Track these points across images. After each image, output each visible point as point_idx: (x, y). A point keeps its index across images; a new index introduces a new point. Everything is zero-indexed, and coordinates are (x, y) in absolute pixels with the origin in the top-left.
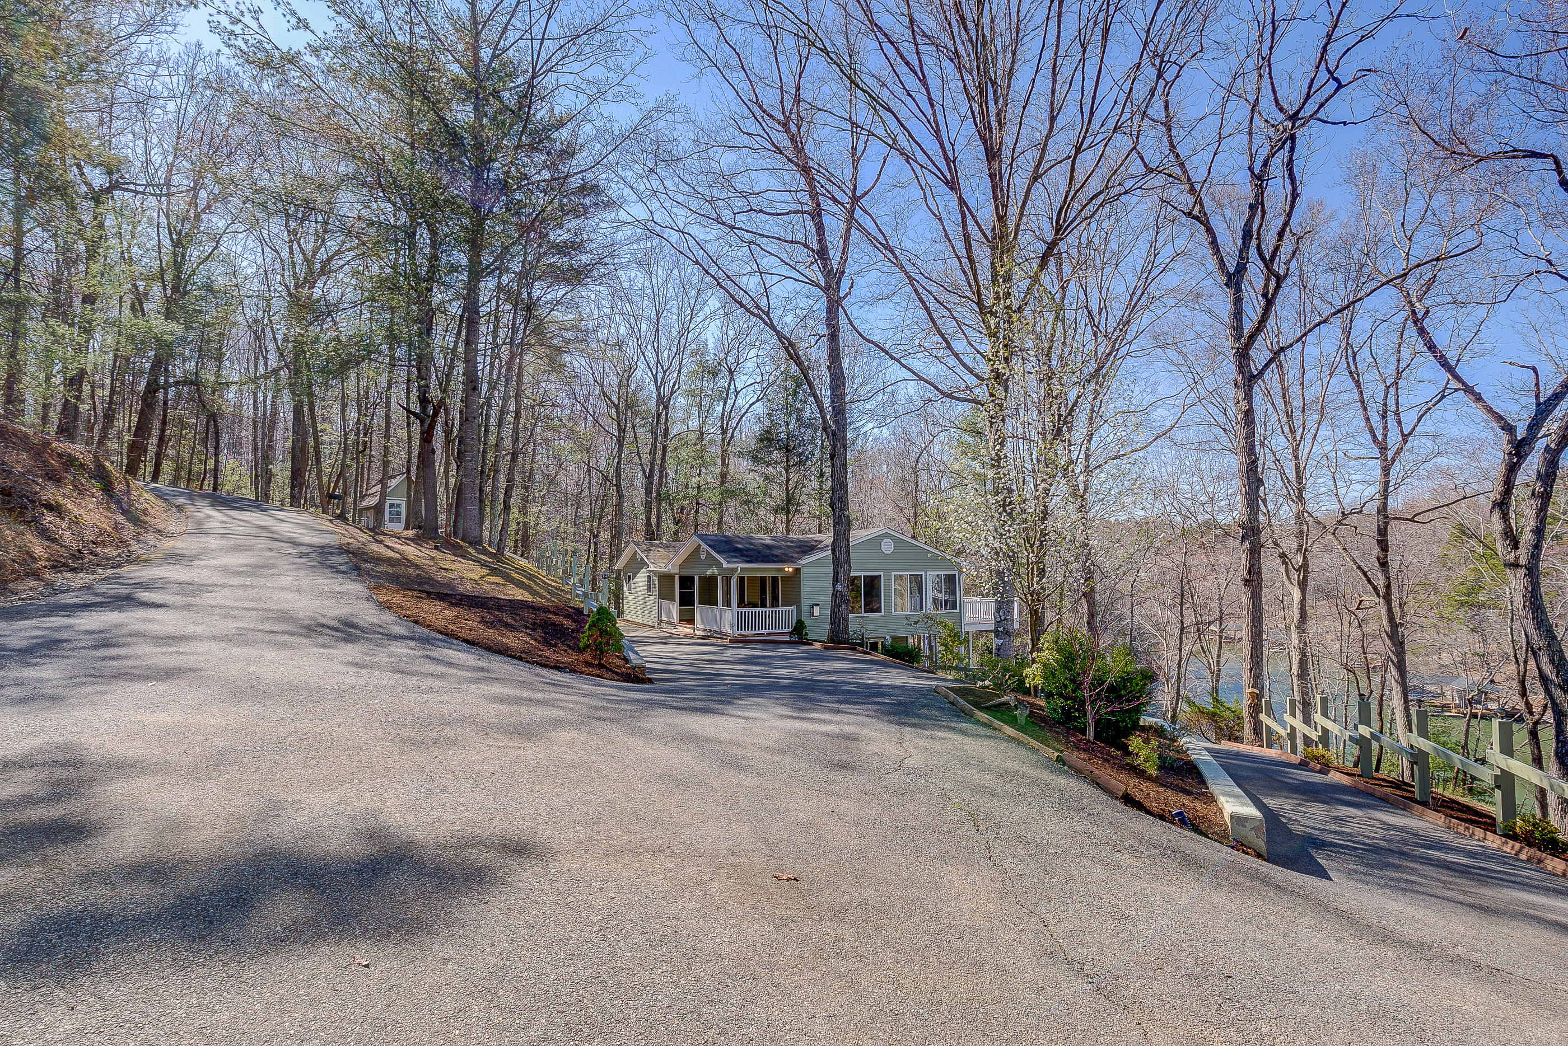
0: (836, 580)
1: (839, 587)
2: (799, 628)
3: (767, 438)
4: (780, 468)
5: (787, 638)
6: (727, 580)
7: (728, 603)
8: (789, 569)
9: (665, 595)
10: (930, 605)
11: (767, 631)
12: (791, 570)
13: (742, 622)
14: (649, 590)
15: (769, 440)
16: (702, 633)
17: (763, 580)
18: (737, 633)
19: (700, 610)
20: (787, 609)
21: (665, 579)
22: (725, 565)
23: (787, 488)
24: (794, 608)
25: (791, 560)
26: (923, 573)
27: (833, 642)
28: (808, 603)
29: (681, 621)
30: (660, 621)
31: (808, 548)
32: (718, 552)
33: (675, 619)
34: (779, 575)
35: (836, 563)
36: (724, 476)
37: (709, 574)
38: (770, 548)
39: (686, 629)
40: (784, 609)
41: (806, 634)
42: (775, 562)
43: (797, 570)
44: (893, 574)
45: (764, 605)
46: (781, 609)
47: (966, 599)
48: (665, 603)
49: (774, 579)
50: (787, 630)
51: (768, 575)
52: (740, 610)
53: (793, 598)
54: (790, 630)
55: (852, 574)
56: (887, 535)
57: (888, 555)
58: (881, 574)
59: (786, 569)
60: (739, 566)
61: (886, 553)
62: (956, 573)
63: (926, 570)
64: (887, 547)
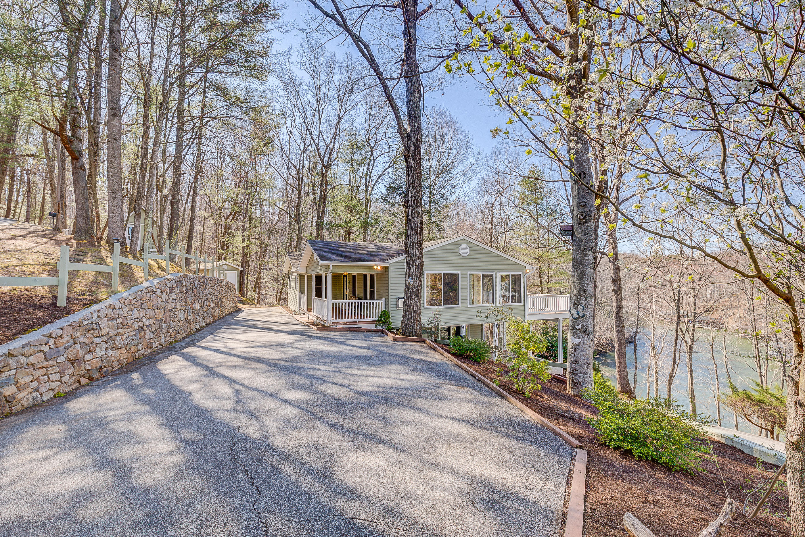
0: (408, 275)
1: (411, 281)
2: (384, 318)
5: (372, 326)
8: (378, 267)
9: (302, 289)
10: (500, 300)
11: (359, 320)
12: (382, 268)
13: (337, 311)
14: (296, 287)
17: (365, 276)
18: (331, 321)
19: (315, 301)
24: (383, 300)
25: (382, 260)
26: (494, 273)
27: (404, 334)
28: (395, 297)
29: (308, 308)
30: (299, 309)
34: (374, 272)
35: (409, 258)
36: (367, 215)
37: (318, 272)
39: (308, 316)
41: (390, 323)
42: (364, 261)
43: (386, 268)
44: (469, 273)
46: (375, 301)
47: (529, 295)
48: (302, 295)
49: (372, 277)
50: (374, 319)
51: (368, 272)
52: (335, 302)
53: (384, 293)
56: (464, 241)
57: (465, 258)
58: (459, 273)
59: (375, 267)
60: (332, 264)
61: (463, 255)
62: (521, 273)
63: (497, 270)
64: (464, 251)
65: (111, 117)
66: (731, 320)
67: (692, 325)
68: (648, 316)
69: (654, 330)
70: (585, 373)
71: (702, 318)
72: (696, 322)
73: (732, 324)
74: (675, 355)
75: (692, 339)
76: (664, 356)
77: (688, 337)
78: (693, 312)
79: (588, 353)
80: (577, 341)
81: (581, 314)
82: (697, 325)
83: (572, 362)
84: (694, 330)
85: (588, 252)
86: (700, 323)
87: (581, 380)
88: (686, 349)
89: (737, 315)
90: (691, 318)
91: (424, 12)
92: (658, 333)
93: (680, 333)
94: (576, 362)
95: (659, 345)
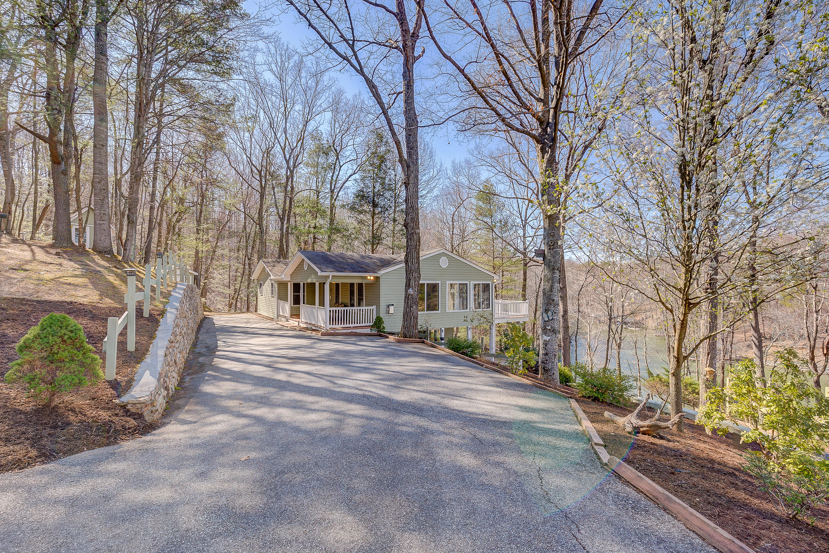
0: (408, 286)
1: (411, 291)
2: (378, 323)
3: (361, 196)
4: (369, 216)
5: (368, 331)
6: (322, 285)
7: (322, 304)
8: (370, 277)
9: (282, 297)
10: (473, 306)
11: (353, 325)
12: (372, 278)
13: (333, 320)
14: (272, 294)
15: (363, 196)
16: (305, 326)
17: (352, 285)
18: (329, 327)
19: (304, 308)
20: (369, 308)
21: (282, 285)
22: (320, 273)
23: (373, 228)
24: (374, 307)
25: (373, 270)
26: (468, 282)
27: (405, 337)
28: (385, 304)
29: (291, 315)
30: (278, 316)
31: (386, 263)
32: (315, 264)
33: (288, 314)
34: (364, 282)
35: (409, 272)
36: (332, 220)
37: (309, 281)
38: (357, 262)
39: (293, 322)
40: (367, 308)
41: (384, 328)
42: (360, 272)
43: (377, 279)
44: (448, 282)
45: (352, 305)
46: (364, 308)
47: (497, 301)
48: (281, 302)
49: (360, 285)
50: (369, 324)
51: (356, 281)
52: (332, 309)
53: (375, 301)
54: (371, 324)
55: (421, 282)
56: (444, 254)
57: (444, 269)
58: (440, 282)
59: (369, 278)
60: (331, 274)
61: (443, 267)
62: (490, 282)
63: (470, 280)
64: (444, 263)
65: (99, 123)
66: (650, 320)
67: (620, 327)
68: (586, 318)
69: (590, 332)
70: (553, 363)
71: (629, 319)
72: (624, 323)
73: (651, 324)
74: (607, 351)
75: (620, 338)
76: (598, 354)
77: (617, 336)
78: (620, 314)
79: (555, 347)
80: (547, 338)
81: (551, 318)
82: (624, 326)
83: (544, 354)
84: (621, 331)
85: (556, 271)
86: (626, 323)
87: (550, 367)
88: (615, 346)
89: (655, 317)
90: (620, 320)
91: (420, 56)
92: (593, 333)
93: (611, 333)
94: (547, 354)
95: (594, 344)
